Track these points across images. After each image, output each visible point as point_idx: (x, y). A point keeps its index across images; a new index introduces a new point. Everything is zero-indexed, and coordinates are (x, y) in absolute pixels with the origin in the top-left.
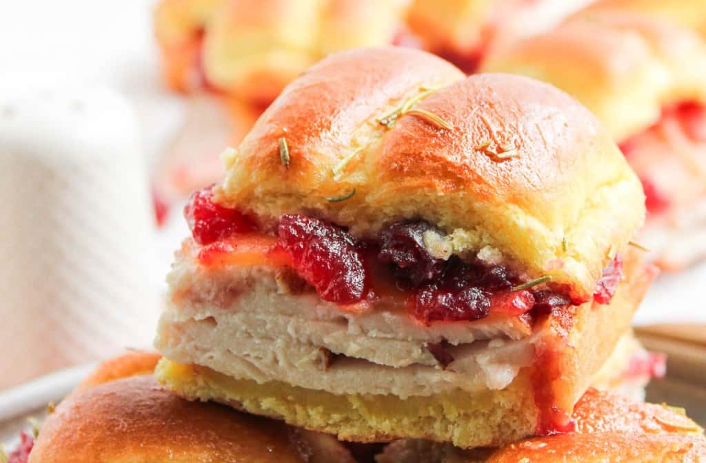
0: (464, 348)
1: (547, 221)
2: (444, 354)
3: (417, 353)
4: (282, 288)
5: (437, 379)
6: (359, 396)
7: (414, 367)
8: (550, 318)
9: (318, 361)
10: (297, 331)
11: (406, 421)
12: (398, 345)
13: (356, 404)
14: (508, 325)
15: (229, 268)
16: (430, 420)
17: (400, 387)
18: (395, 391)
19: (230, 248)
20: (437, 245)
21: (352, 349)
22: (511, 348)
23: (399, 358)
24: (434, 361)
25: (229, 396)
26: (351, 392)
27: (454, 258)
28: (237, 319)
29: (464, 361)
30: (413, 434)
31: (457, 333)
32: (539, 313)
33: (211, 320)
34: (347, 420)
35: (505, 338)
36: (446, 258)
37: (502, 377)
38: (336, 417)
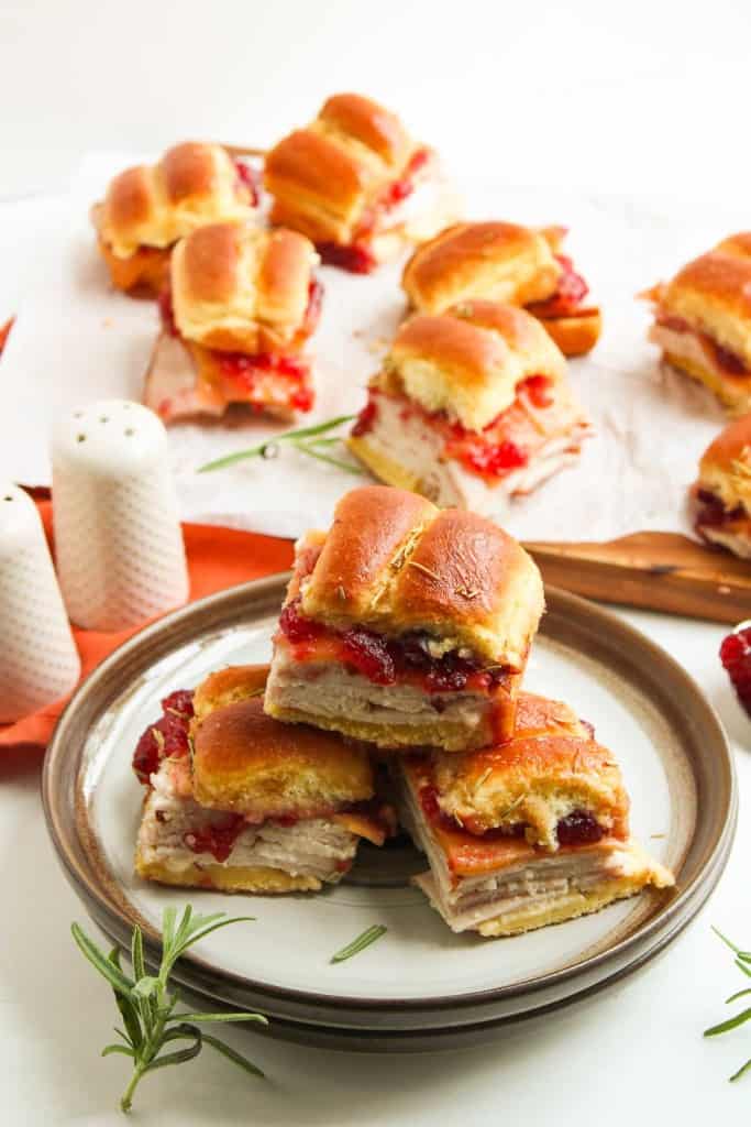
0: (451, 702)
1: (496, 630)
2: (439, 707)
3: (424, 706)
4: (344, 672)
5: (434, 718)
6: (389, 725)
7: (423, 711)
8: (501, 689)
9: (365, 709)
10: (353, 694)
11: (416, 737)
12: (414, 701)
13: (387, 729)
14: (478, 693)
15: (313, 662)
16: (429, 735)
17: (413, 721)
18: (411, 723)
19: (314, 650)
20: (436, 649)
21: (387, 703)
22: (478, 704)
23: (414, 708)
24: (433, 709)
25: (310, 721)
26: (384, 723)
27: (446, 655)
28: (318, 687)
29: (451, 709)
30: (420, 743)
31: (446, 696)
32: (494, 685)
33: (302, 687)
34: (382, 736)
35: (474, 697)
36: (441, 657)
37: (473, 720)
38: (375, 734)
